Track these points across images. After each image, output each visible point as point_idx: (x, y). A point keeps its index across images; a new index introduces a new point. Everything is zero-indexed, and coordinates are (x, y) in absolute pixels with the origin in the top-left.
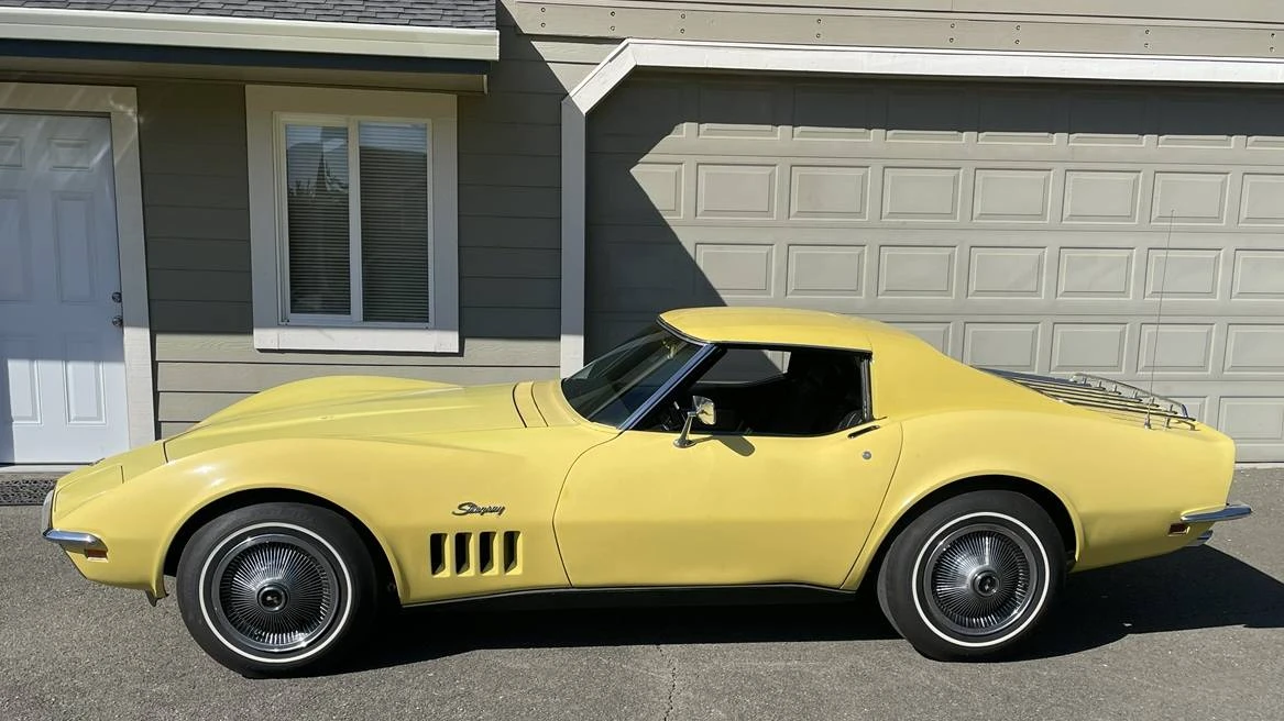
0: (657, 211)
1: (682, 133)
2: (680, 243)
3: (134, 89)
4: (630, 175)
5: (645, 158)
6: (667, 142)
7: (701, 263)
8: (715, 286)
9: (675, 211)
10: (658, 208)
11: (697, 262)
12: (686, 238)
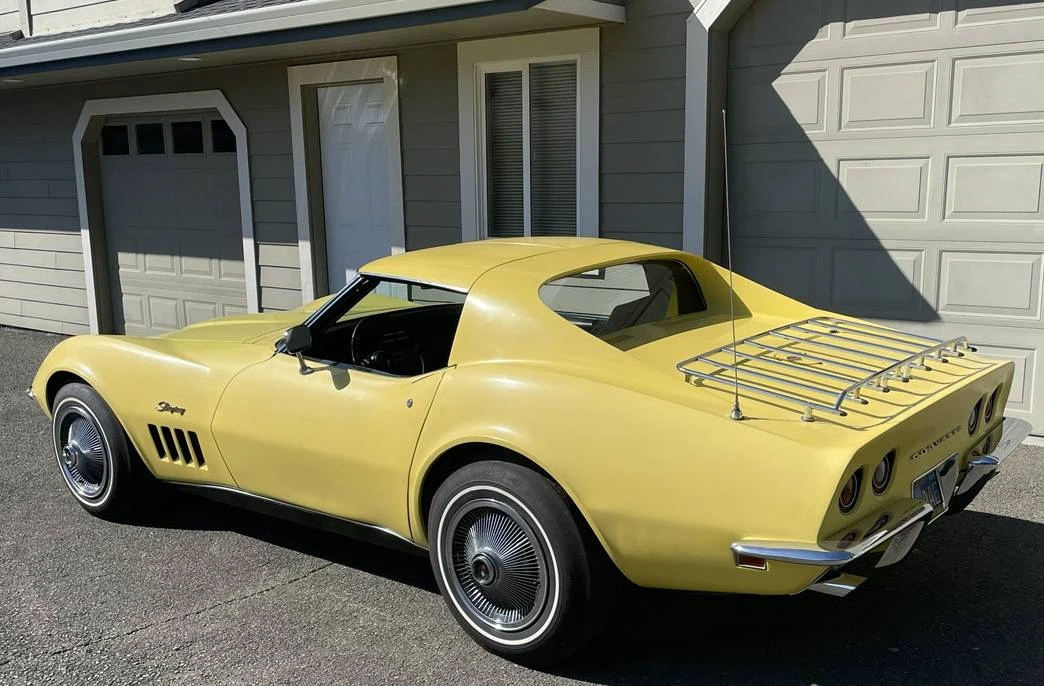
0: (798, 125)
1: (826, 36)
2: (822, 160)
3: (395, 57)
4: (772, 87)
5: (786, 69)
6: (810, 48)
7: (844, 182)
8: (860, 206)
9: (818, 124)
10: (799, 123)
11: (841, 180)
12: (828, 153)
